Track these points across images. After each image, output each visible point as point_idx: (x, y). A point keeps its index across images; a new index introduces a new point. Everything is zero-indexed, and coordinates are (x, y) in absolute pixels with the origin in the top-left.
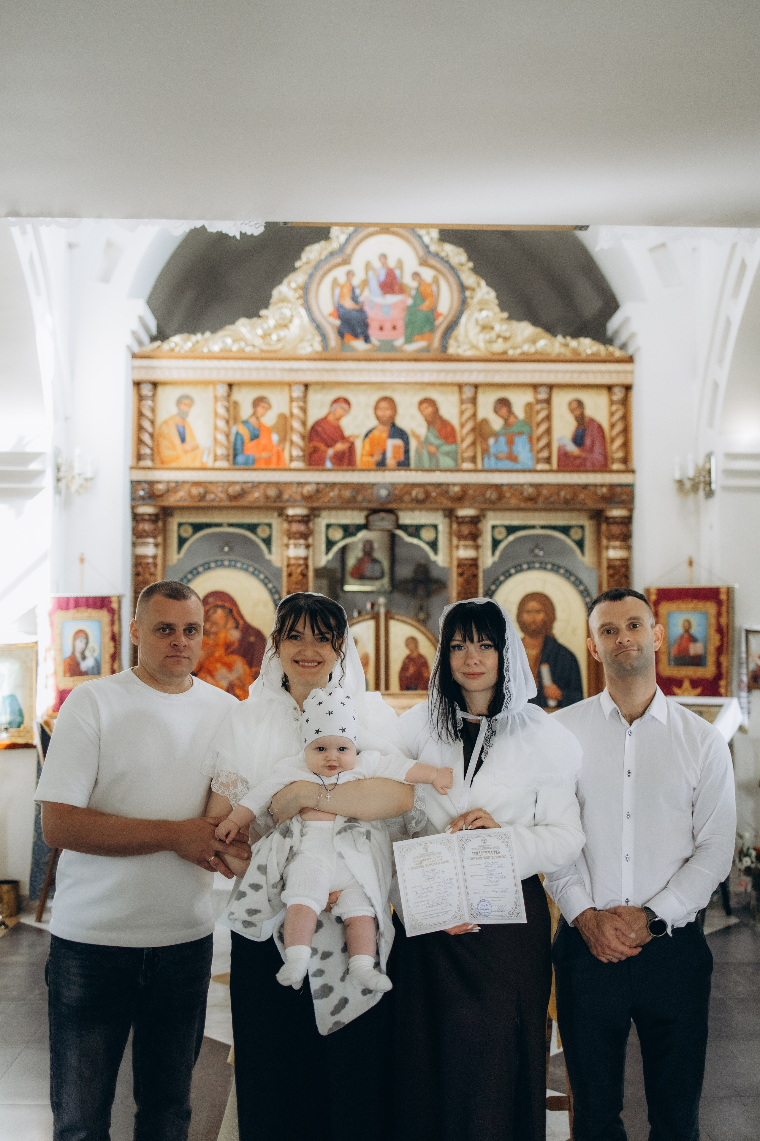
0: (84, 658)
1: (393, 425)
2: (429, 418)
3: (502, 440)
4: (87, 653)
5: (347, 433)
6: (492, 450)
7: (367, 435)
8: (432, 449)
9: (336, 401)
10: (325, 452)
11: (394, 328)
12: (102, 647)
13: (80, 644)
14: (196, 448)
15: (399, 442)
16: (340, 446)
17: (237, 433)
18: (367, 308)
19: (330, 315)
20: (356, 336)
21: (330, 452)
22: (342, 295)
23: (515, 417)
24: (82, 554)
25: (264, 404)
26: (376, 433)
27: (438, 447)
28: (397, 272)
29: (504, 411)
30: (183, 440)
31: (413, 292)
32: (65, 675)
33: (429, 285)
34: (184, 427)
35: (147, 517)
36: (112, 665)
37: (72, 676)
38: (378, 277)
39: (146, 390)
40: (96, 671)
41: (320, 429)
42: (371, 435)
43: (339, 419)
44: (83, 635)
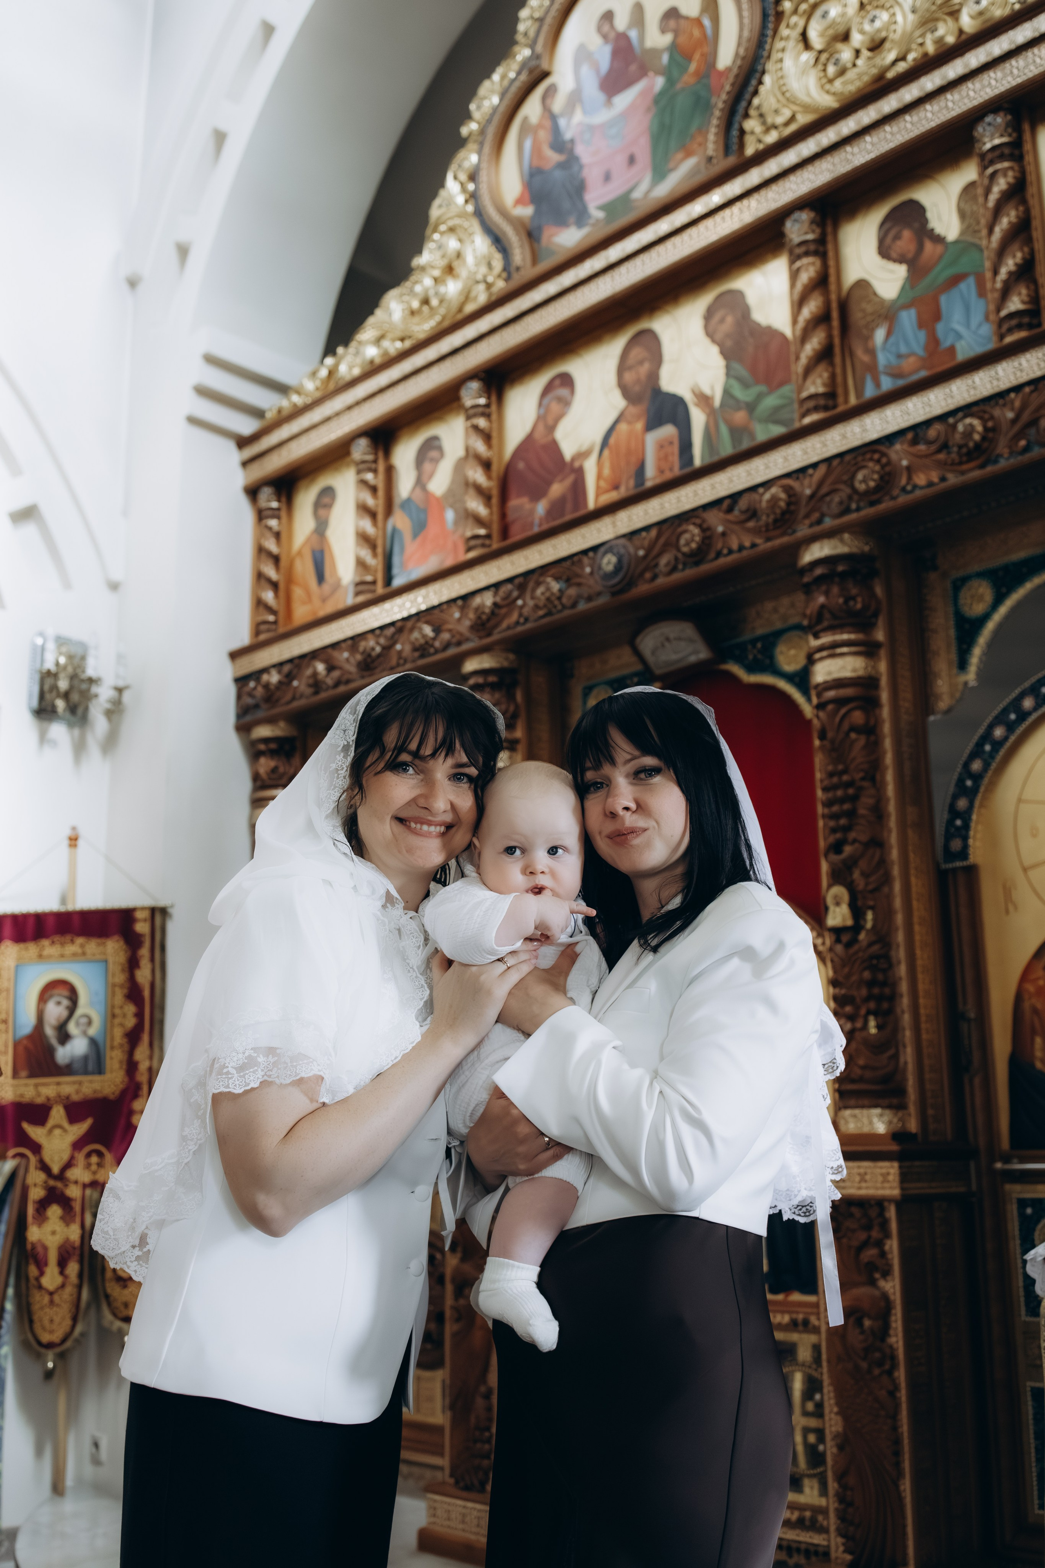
0: (64, 1037)
1: (657, 393)
2: (729, 343)
3: (908, 319)
4: (72, 1028)
5: (568, 450)
6: (882, 359)
7: (605, 443)
8: (740, 417)
9: (547, 390)
10: (532, 512)
11: (632, 160)
12: (111, 1016)
13: (55, 1011)
14: (337, 585)
15: (668, 431)
16: (557, 489)
17: (394, 530)
18: (580, 150)
19: (519, 202)
20: (561, 222)
21: (541, 508)
22: (536, 149)
23: (939, 239)
24: (74, 829)
25: (433, 454)
26: (623, 427)
27: (751, 407)
28: (633, 34)
29: (906, 241)
30: (321, 578)
31: (665, 58)
32: (15, 1074)
33: (698, 22)
34: (322, 552)
35: (262, 747)
36: (131, 1053)
37: (32, 1075)
38: (597, 69)
39: (268, 500)
40: (91, 1067)
41: (521, 465)
42: (612, 441)
43: (551, 429)
44: (66, 993)
